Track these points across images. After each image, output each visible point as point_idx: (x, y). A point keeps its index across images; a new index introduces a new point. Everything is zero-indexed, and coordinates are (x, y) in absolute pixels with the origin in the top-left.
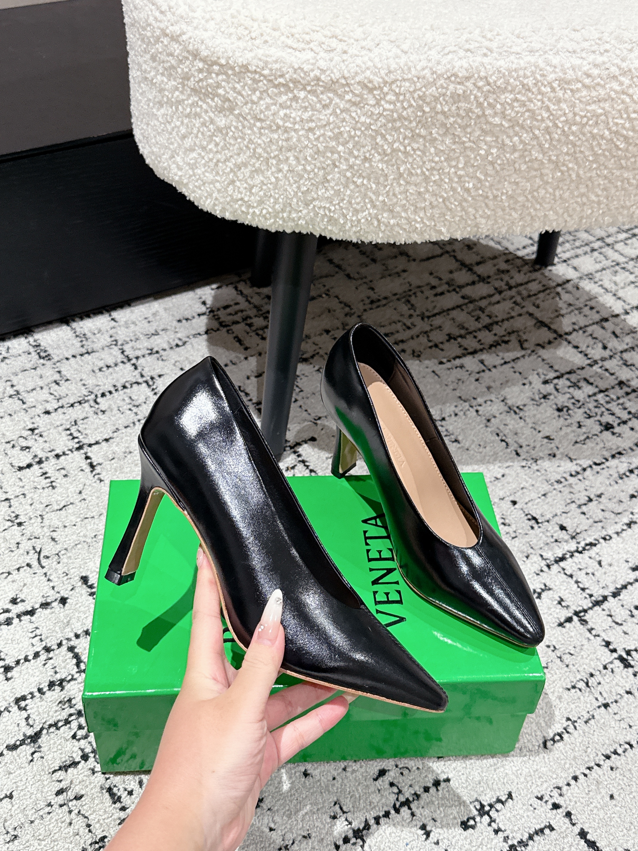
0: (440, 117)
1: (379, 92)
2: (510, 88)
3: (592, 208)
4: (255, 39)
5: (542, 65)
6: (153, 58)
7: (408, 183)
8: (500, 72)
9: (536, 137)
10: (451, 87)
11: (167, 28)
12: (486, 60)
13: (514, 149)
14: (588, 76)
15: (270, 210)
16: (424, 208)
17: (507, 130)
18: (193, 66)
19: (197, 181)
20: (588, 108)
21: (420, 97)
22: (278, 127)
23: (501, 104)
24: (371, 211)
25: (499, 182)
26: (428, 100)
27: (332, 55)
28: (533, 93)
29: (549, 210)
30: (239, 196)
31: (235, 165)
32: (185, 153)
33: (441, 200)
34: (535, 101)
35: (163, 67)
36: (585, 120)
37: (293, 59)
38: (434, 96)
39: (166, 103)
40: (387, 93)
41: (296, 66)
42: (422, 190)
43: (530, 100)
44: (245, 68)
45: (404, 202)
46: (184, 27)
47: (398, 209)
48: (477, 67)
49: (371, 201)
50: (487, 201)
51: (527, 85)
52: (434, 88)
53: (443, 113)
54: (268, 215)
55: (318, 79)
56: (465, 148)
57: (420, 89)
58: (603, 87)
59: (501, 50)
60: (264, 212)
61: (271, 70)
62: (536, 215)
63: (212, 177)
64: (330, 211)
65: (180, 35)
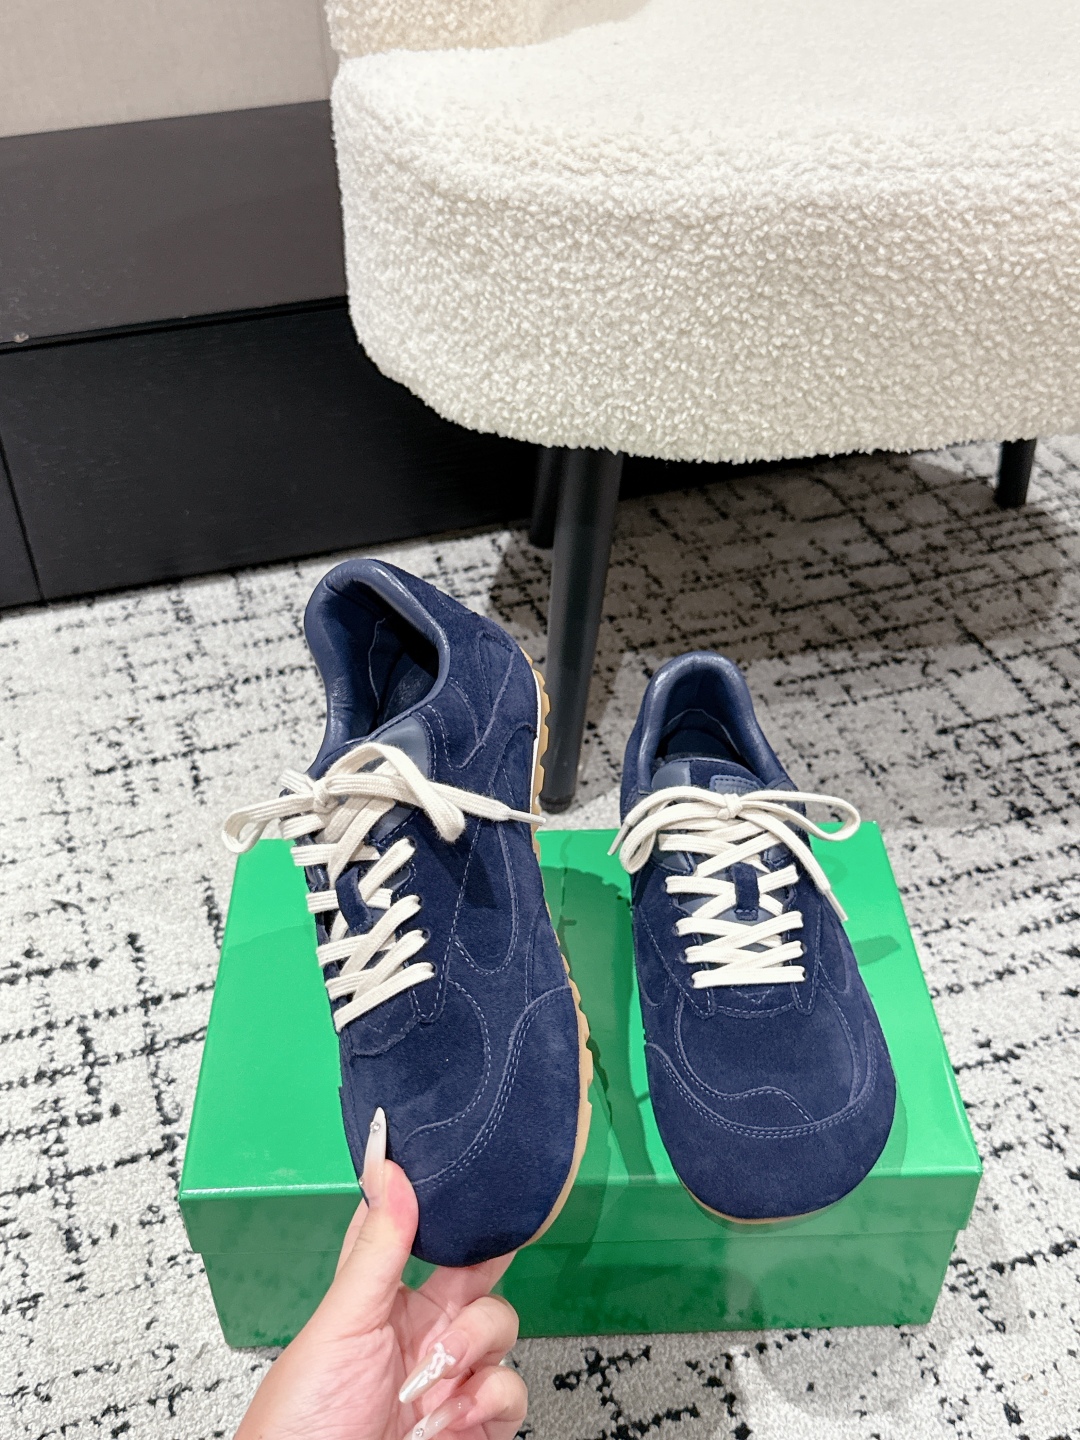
0: (792, 267)
1: (698, 231)
2: (898, 221)
3: (1040, 404)
4: (519, 160)
5: (948, 187)
6: (374, 196)
7: (748, 368)
8: (881, 199)
9: (941, 296)
10: (808, 222)
11: (393, 149)
12: (860, 181)
13: (910, 314)
14: (1020, 202)
15: (544, 413)
16: (774, 407)
17: (898, 286)
18: (431, 206)
19: (438, 375)
20: (1022, 249)
21: (761, 239)
22: (552, 289)
23: (887, 246)
24: (693, 411)
25: (889, 365)
26: (774, 243)
27: (630, 178)
28: (935, 230)
29: (970, 409)
30: (499, 395)
31: (491, 348)
32: (420, 336)
33: (800, 395)
34: (939, 242)
35: (388, 209)
36: (1018, 269)
37: (573, 187)
38: (783, 237)
39: (393, 263)
40: (711, 233)
41: (578, 198)
42: (769, 379)
43: (931, 241)
44: (504, 203)
45: (743, 397)
46: (416, 149)
47: (735, 408)
48: (845, 193)
49: (693, 396)
50: (871, 395)
51: (925, 216)
52: (782, 226)
53: (799, 261)
54: (540, 423)
55: (610, 215)
56: (835, 313)
57: (760, 228)
58: (1045, 219)
59: (882, 165)
60: (535, 416)
61: (541, 205)
62: (951, 416)
63: (458, 368)
64: (631, 413)
65: (411, 160)
